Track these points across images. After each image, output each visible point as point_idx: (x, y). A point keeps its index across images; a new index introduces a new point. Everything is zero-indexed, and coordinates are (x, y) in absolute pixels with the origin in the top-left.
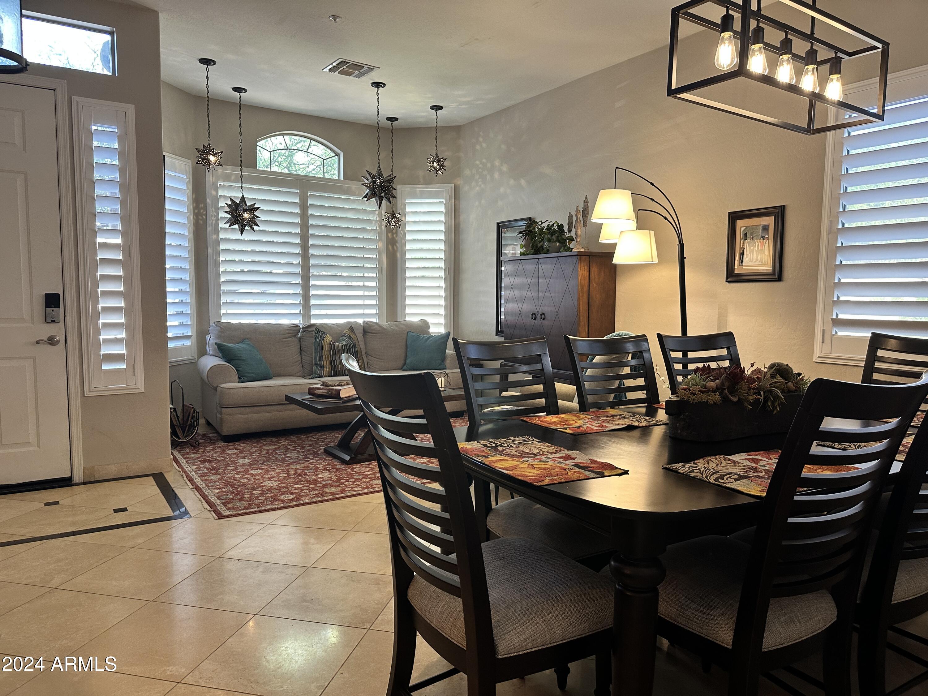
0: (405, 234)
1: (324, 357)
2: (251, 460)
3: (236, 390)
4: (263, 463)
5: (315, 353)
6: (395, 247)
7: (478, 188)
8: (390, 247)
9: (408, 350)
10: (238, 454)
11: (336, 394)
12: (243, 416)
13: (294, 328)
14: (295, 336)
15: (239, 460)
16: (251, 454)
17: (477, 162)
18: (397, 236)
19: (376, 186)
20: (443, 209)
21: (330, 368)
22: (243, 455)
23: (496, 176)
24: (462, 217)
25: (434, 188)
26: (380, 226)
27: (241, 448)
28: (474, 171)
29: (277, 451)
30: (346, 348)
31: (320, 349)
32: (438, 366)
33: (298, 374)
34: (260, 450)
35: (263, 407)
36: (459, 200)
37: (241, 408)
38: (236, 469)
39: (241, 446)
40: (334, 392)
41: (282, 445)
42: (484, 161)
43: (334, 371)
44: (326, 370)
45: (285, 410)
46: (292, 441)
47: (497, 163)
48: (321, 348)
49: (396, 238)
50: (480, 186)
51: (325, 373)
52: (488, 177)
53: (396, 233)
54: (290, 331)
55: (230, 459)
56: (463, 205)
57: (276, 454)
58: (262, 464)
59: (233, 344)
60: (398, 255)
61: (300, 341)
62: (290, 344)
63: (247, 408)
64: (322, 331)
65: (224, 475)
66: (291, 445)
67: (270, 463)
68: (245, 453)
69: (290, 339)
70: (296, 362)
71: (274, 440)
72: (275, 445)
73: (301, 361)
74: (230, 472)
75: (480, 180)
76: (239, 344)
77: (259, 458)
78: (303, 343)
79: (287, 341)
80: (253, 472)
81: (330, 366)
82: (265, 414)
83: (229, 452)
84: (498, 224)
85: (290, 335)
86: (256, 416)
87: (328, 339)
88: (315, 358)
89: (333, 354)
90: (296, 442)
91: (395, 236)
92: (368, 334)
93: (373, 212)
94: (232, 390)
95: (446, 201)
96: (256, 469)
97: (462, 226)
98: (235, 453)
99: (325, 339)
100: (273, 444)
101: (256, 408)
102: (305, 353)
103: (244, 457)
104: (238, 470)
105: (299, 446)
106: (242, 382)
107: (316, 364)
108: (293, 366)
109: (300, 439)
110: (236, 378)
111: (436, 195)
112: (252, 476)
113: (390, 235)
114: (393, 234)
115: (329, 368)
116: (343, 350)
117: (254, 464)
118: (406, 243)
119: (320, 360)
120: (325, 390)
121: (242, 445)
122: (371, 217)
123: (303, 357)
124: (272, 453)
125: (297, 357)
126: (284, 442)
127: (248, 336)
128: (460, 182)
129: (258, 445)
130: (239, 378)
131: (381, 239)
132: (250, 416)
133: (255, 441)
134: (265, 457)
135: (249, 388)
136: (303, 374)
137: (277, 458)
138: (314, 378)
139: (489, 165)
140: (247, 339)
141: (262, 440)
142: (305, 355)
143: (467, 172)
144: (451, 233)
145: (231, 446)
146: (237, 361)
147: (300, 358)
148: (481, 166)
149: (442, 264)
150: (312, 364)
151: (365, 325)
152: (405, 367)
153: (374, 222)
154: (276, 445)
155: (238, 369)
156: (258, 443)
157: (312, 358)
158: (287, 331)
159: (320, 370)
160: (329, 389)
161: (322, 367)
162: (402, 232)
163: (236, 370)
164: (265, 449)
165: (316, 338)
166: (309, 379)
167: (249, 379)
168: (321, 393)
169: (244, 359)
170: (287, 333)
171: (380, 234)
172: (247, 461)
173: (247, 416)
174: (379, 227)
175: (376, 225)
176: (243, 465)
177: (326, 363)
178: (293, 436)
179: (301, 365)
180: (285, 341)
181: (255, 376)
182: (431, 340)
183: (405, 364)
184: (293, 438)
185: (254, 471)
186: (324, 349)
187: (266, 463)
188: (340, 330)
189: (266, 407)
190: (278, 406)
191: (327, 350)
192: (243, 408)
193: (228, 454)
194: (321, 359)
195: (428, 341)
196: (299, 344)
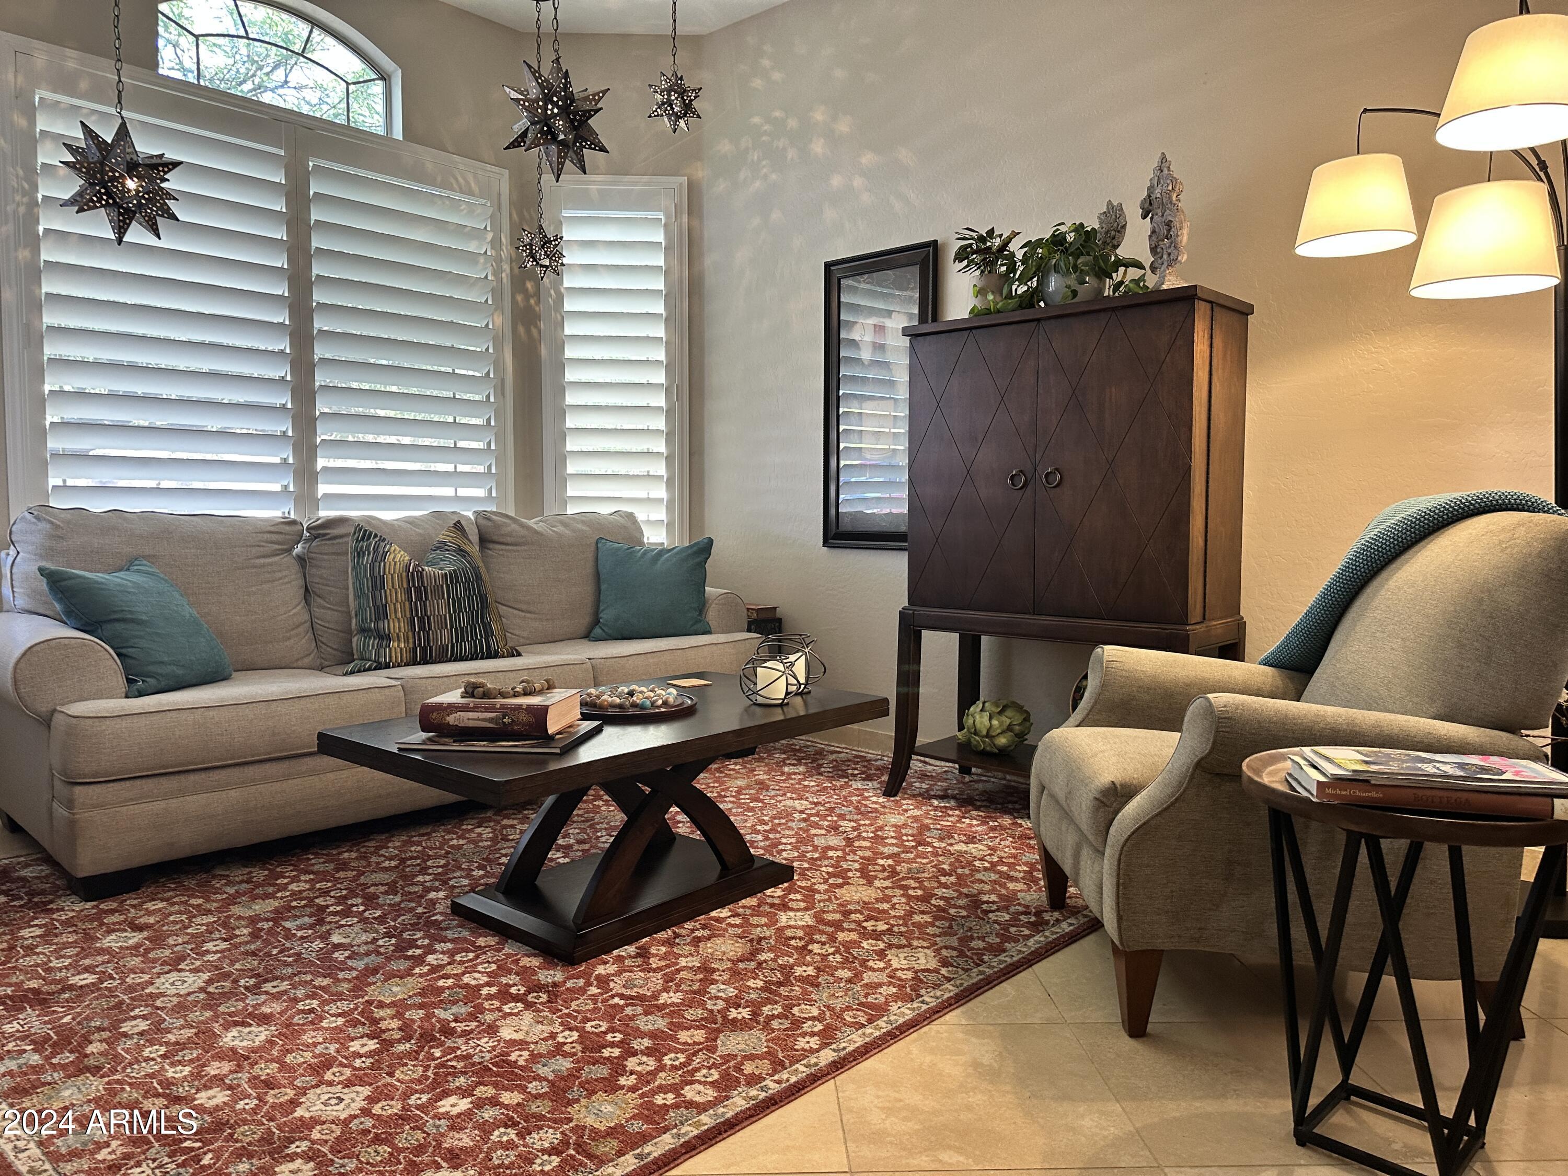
0: (560, 299)
1: (390, 608)
2: (206, 976)
3: (124, 723)
4: (257, 986)
5: (358, 597)
6: (534, 331)
7: (758, 184)
8: (521, 329)
9: (603, 587)
10: (147, 951)
11: (530, 725)
12: (149, 806)
13: (287, 528)
14: (290, 550)
15: (158, 982)
16: (199, 946)
17: (756, 120)
18: (538, 302)
19: (552, 110)
20: (659, 236)
21: (411, 641)
22: (167, 952)
23: (818, 147)
24: (710, 260)
25: (635, 183)
26: (497, 272)
27: (152, 920)
28: (745, 142)
29: (288, 924)
30: (457, 581)
31: (374, 587)
32: (692, 625)
33: (307, 661)
34: (225, 925)
35: (218, 772)
36: (701, 217)
37: (144, 781)
38: (157, 1031)
39: (149, 913)
40: (523, 717)
41: (296, 895)
42: (778, 114)
43: (424, 650)
44: (398, 647)
45: (289, 777)
46: (323, 876)
47: (819, 115)
48: (378, 583)
49: (537, 309)
50: (765, 177)
51: (396, 656)
52: (791, 154)
53: (537, 294)
54: (274, 537)
55: (123, 981)
56: (711, 229)
57: (289, 935)
58: (255, 990)
59: (104, 572)
60: (544, 352)
61: (303, 567)
62: (279, 575)
63: (163, 780)
64: (376, 536)
65: (114, 1071)
66: (326, 893)
67: (285, 985)
68: (171, 941)
69: (277, 558)
70: (298, 627)
71: (259, 874)
72: (267, 896)
73: (309, 624)
74: (139, 1048)
75: (764, 163)
76: (121, 574)
77: (232, 963)
78: (314, 570)
79: (271, 564)
80: (231, 1038)
81: (410, 634)
82: (224, 794)
83: (111, 941)
84: (828, 266)
85: (277, 547)
86: (194, 803)
87: (398, 556)
88: (360, 611)
89: (419, 598)
90: (336, 881)
91: (532, 301)
92: (491, 546)
93: (476, 234)
94: (108, 722)
95: (667, 216)
96: (243, 1024)
97: (711, 280)
98: (137, 947)
99: (390, 557)
100: (259, 891)
101: (192, 777)
102: (319, 600)
103: (175, 963)
104: (171, 1038)
105: (352, 893)
106: (141, 694)
107: (363, 631)
108: (289, 639)
109: (343, 866)
110: (119, 681)
111: (643, 201)
112: (239, 1068)
113: (519, 298)
114: (527, 297)
115: (407, 641)
116: (448, 586)
117: (227, 996)
118: (563, 318)
119: (378, 619)
120: (487, 710)
121: (151, 906)
122: (472, 247)
123: (317, 611)
124: (270, 931)
125: (298, 612)
126: (295, 879)
127: (148, 551)
128: (701, 173)
129: (208, 900)
130: (129, 681)
131: (498, 306)
132: (174, 803)
133: (192, 883)
134: (254, 954)
135: (170, 714)
136: (318, 662)
137: (299, 954)
138: (359, 671)
139: (792, 123)
140: (144, 557)
141: (214, 877)
142: (319, 606)
143: (725, 147)
144: (682, 298)
145: (112, 912)
146: (119, 626)
147: (306, 617)
148: (767, 127)
149: (659, 377)
150: (349, 632)
151: (482, 522)
152: (597, 631)
153: (482, 260)
154: (272, 896)
155: (124, 651)
156: (205, 891)
157: (349, 613)
158: (269, 535)
159: (380, 646)
160: (503, 707)
161: (385, 638)
162: (552, 292)
163: (118, 655)
164: (240, 918)
165: (360, 554)
166: (345, 675)
167: (163, 684)
168: (471, 724)
169: (144, 618)
170: (267, 542)
171: (496, 292)
172: (193, 981)
173: (163, 804)
174: (494, 274)
175: (486, 269)
176: (181, 1008)
177: (396, 624)
178: (317, 855)
179: (310, 634)
180: (263, 566)
181: (180, 672)
182: (667, 560)
183: (596, 622)
184: (319, 864)
185: (234, 1032)
186: (388, 585)
187: (268, 987)
188: (420, 535)
189: (229, 770)
190: (267, 766)
191: (401, 586)
192: (150, 781)
193: (108, 951)
194: (381, 613)
195: (660, 563)
196: (300, 575)
